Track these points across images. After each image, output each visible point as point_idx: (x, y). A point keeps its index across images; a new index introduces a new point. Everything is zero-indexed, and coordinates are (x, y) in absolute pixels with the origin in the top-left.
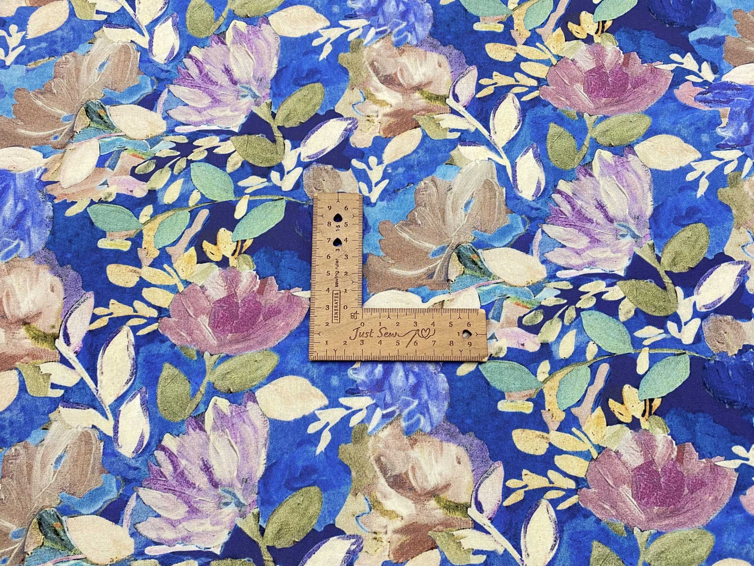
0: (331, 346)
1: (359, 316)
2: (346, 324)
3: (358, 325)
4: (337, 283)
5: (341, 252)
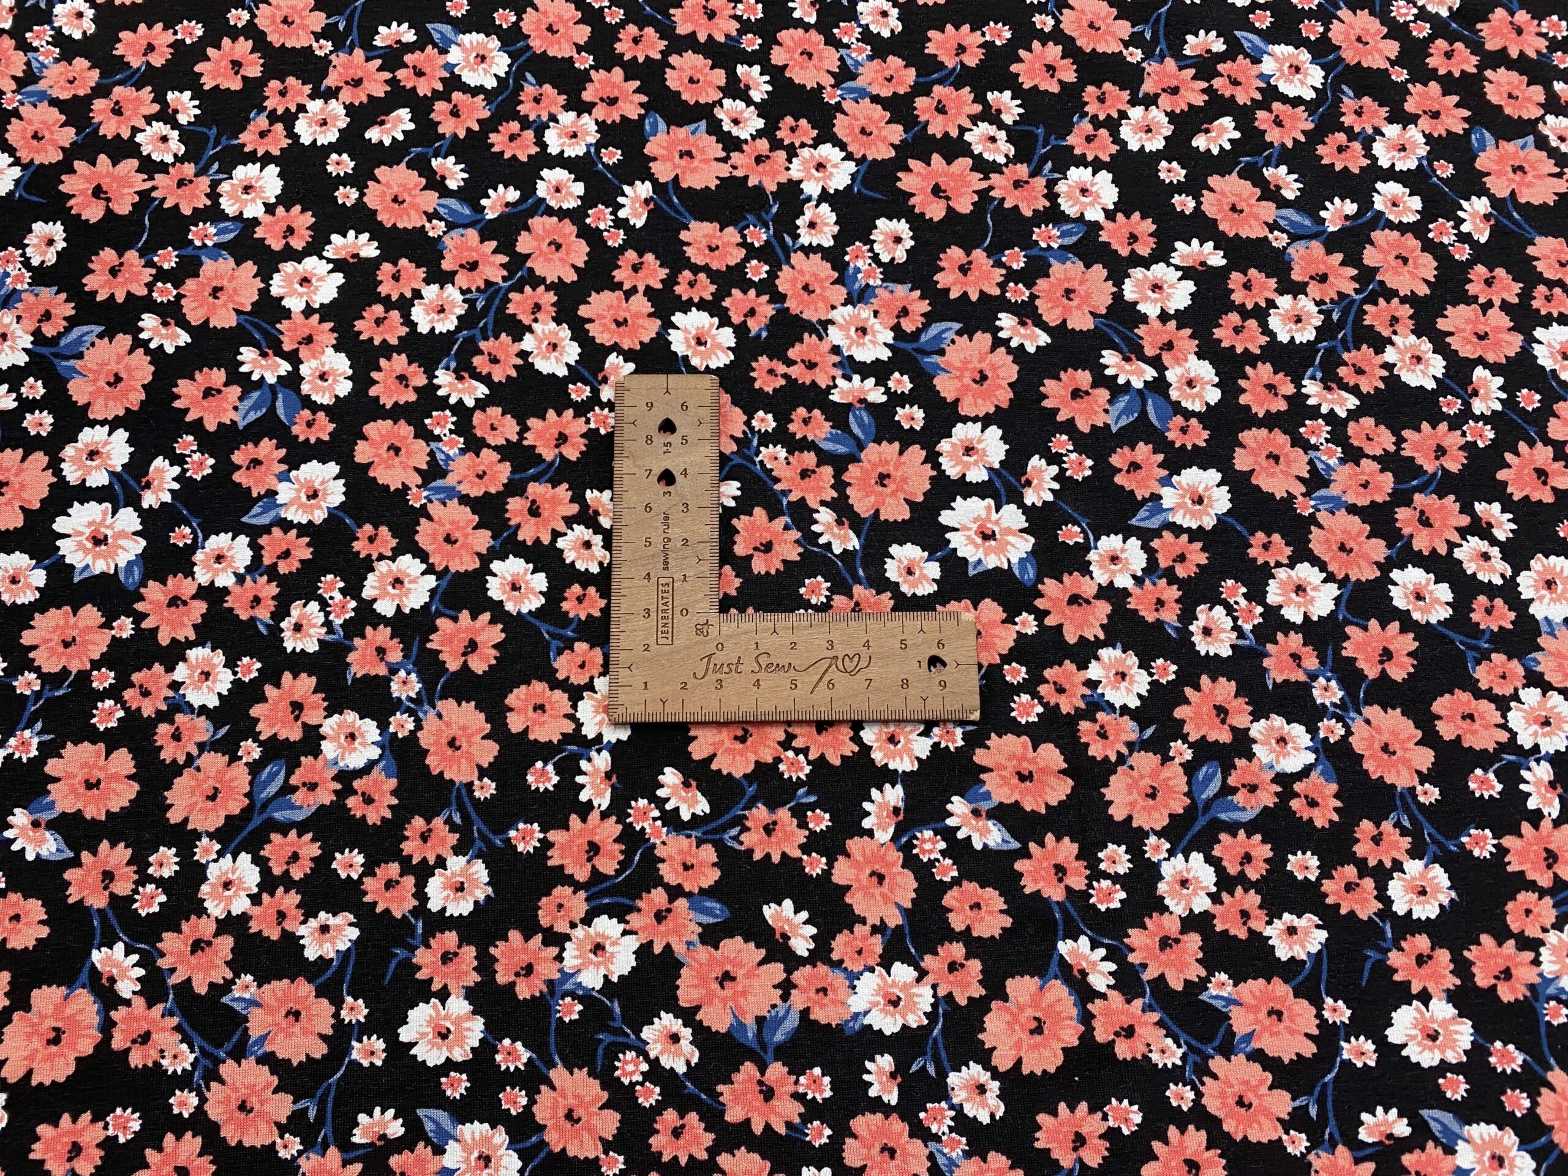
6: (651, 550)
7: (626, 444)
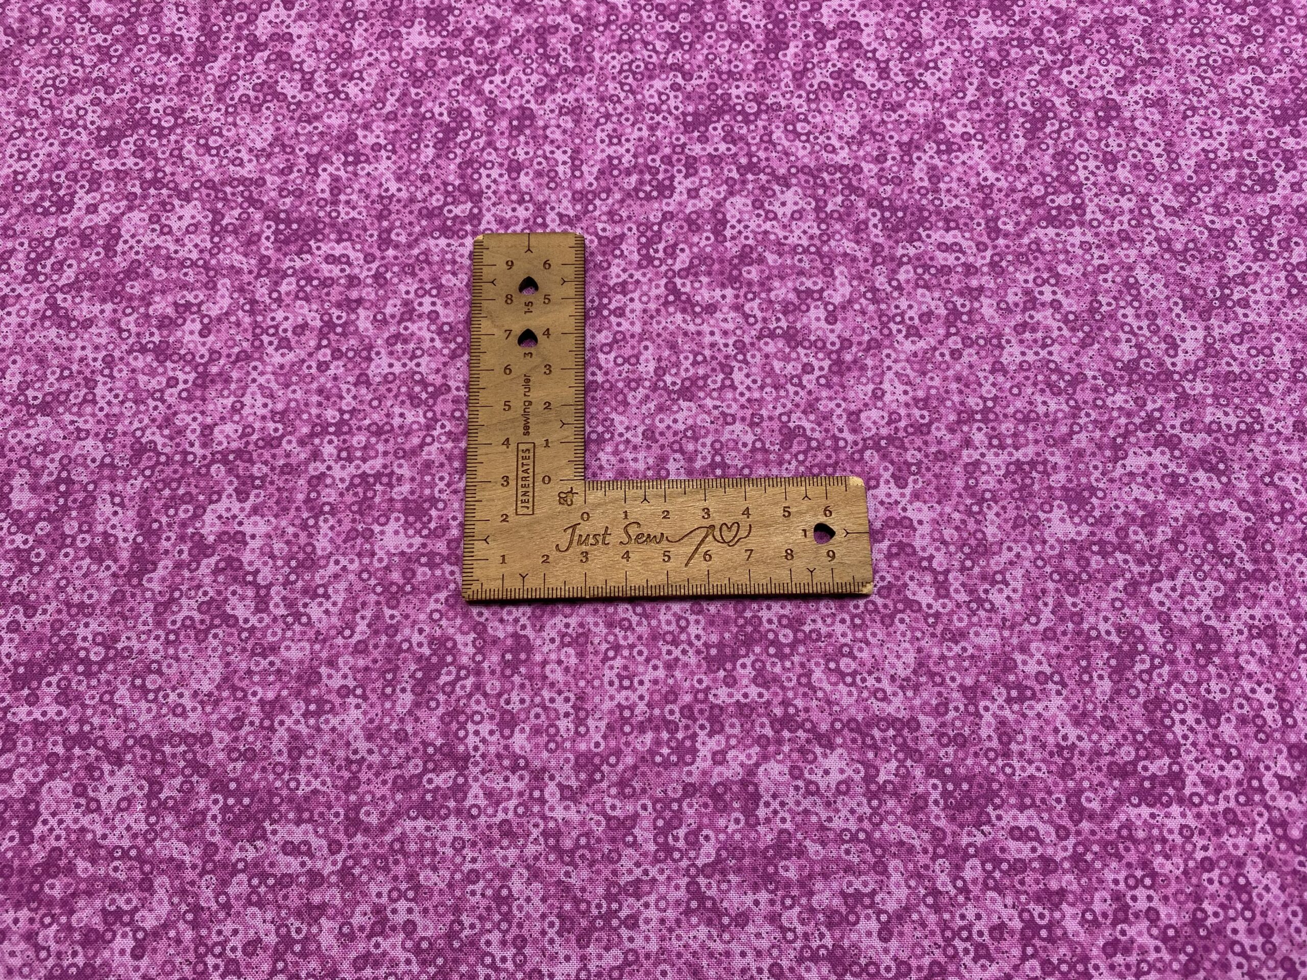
0: (515, 566)
1: (578, 500)
2: (551, 517)
3: (575, 518)
4: (526, 427)
5: (536, 360)
6: (510, 415)
7: (485, 304)
